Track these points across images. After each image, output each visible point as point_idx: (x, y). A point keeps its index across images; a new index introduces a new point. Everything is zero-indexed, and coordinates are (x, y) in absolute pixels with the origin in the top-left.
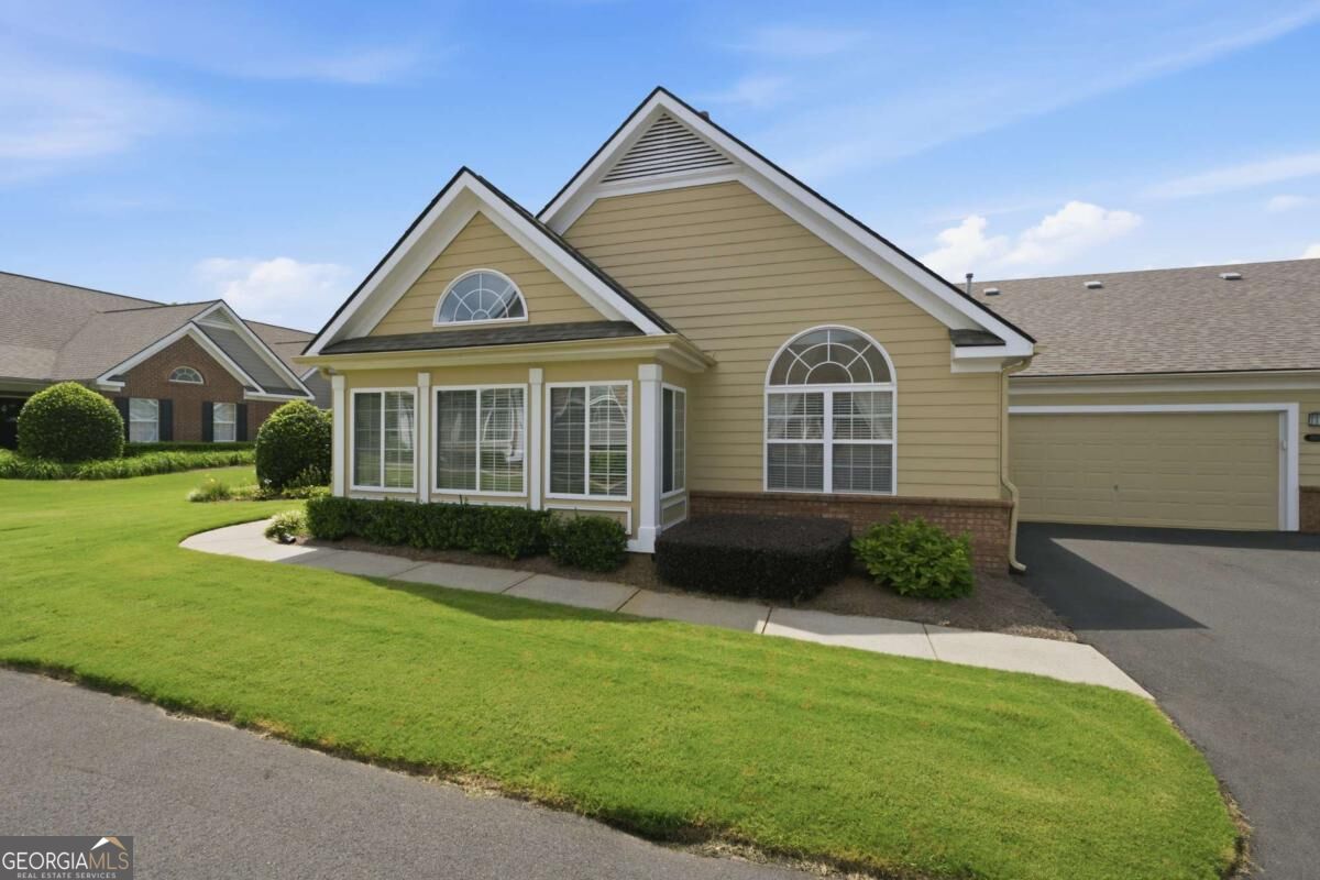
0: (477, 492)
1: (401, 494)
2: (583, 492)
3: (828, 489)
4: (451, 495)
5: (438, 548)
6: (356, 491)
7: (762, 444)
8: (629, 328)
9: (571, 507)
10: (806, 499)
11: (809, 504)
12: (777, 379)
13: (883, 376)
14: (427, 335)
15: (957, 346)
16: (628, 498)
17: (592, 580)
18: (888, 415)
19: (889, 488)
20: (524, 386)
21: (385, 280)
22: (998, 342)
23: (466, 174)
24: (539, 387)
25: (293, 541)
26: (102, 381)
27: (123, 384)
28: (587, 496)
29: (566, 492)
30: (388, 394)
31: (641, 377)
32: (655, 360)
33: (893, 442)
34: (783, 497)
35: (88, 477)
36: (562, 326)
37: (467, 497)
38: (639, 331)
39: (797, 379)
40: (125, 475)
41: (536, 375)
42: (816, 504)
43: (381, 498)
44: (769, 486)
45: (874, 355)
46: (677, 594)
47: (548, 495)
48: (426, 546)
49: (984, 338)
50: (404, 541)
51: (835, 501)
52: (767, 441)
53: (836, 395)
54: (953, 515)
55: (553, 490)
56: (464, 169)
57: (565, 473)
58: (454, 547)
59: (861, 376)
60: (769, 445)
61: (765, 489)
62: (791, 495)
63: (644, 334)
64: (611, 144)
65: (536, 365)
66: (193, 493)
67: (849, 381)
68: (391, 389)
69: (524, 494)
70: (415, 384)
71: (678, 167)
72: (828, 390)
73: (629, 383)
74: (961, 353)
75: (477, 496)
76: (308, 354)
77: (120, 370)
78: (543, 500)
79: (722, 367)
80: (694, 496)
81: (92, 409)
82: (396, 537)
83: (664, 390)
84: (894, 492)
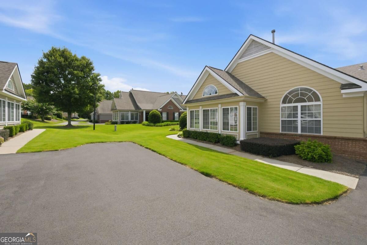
0: (210, 130)
1: (197, 130)
3: (299, 132)
4: (205, 130)
5: (202, 140)
6: (190, 129)
7: (280, 120)
8: (236, 94)
10: (292, 135)
11: (293, 136)
12: (284, 102)
13: (319, 100)
14: (201, 99)
15: (342, 89)
16: (238, 132)
17: (228, 148)
18: (319, 111)
19: (320, 133)
20: (218, 108)
21: (194, 89)
22: (358, 86)
23: (206, 67)
24: (220, 108)
25: (180, 137)
26: (159, 109)
27: (161, 110)
28: (229, 131)
29: (225, 130)
31: (240, 105)
32: (244, 101)
33: (321, 119)
34: (285, 134)
35: (157, 126)
36: (224, 95)
37: (207, 131)
38: (238, 95)
39: (290, 102)
40: (161, 126)
41: (220, 106)
42: (295, 136)
43: (194, 130)
44: (282, 131)
45: (315, 94)
46: (244, 152)
47: (222, 131)
48: (200, 140)
49: (353, 86)
50: (196, 139)
51: (301, 136)
52: (281, 119)
53: (302, 106)
54: (343, 142)
55: (223, 130)
56: (206, 66)
57: (226, 125)
58: (205, 140)
59: (310, 100)
60: (282, 120)
61: (281, 132)
62: (287, 134)
63: (239, 96)
64: (240, 50)
65: (220, 104)
66: (170, 129)
67: (306, 102)
68: (196, 110)
69: (218, 130)
70: (199, 108)
71: (257, 52)
72: (299, 105)
73: (238, 106)
74: (343, 91)
75: (209, 130)
77: (161, 107)
78: (221, 132)
79: (269, 100)
80: (261, 133)
81: (157, 114)
82: (195, 138)
83: (247, 107)
84: (322, 134)
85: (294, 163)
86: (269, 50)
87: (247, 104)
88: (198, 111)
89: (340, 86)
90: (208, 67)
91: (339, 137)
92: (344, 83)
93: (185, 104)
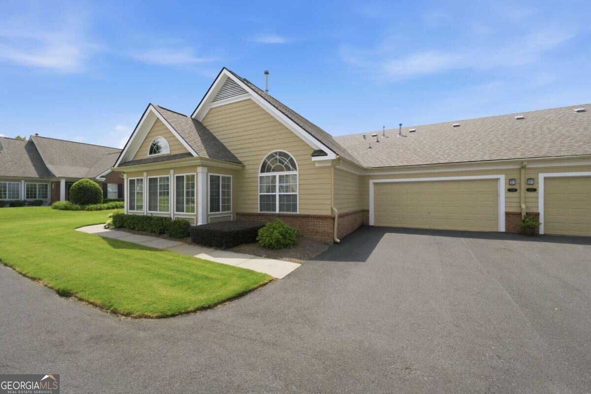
0: (158, 212)
1: (140, 212)
2: (184, 212)
3: (277, 211)
4: (151, 213)
6: (130, 212)
7: (258, 195)
9: (184, 217)
10: (271, 215)
11: (271, 217)
12: (262, 171)
13: (296, 169)
15: (313, 156)
16: (195, 213)
17: (175, 241)
18: (296, 183)
19: (296, 211)
20: (169, 176)
22: (326, 154)
24: (173, 176)
25: (109, 228)
26: (98, 178)
27: (105, 179)
29: (180, 212)
30: (137, 180)
31: (198, 172)
32: (203, 166)
33: (297, 193)
34: (263, 215)
35: (88, 210)
38: (192, 155)
39: (269, 171)
40: (100, 209)
41: (172, 171)
42: (273, 217)
44: (261, 210)
45: (292, 161)
46: (194, 245)
47: (176, 212)
48: (139, 230)
49: (321, 153)
50: (134, 229)
51: (279, 216)
52: (260, 194)
53: (281, 177)
54: (315, 221)
56: (150, 104)
57: (180, 205)
58: (145, 230)
59: (289, 169)
60: (260, 195)
61: (259, 212)
62: (266, 214)
63: (194, 156)
65: (171, 168)
66: (109, 215)
67: (284, 171)
68: (138, 178)
69: (169, 213)
70: (143, 176)
72: (277, 174)
73: (195, 174)
74: (314, 159)
75: (158, 213)
77: (104, 174)
78: (174, 215)
79: (247, 167)
80: (238, 214)
81: (91, 187)
82: (132, 227)
83: (211, 176)
84: (298, 213)
85: (249, 253)
86: (245, 97)
87: (209, 171)
88: (142, 180)
89: (312, 152)
90: (152, 105)
91: (312, 215)
92: (316, 149)
93: (118, 166)
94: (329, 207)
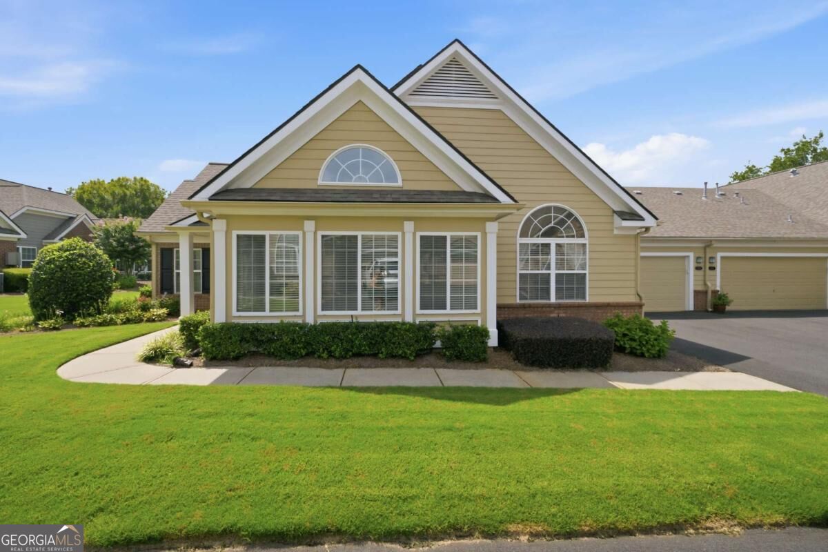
0: (361, 312)
1: (287, 316)
2: (445, 309)
3: (553, 299)
6: (239, 317)
7: (516, 274)
8: (487, 197)
9: (446, 319)
10: (543, 306)
11: (544, 309)
12: (524, 234)
13: (583, 236)
14: (316, 191)
16: (479, 311)
18: (584, 257)
19: (584, 298)
20: (399, 234)
22: (640, 218)
23: (360, 70)
24: (412, 234)
28: (448, 311)
29: (431, 309)
30: (271, 236)
31: (487, 230)
32: (496, 220)
33: (586, 272)
34: (530, 306)
36: (431, 193)
37: (357, 317)
38: (495, 200)
39: (535, 234)
41: (409, 226)
42: (548, 309)
44: (520, 299)
45: (576, 222)
47: (419, 311)
49: (634, 216)
51: (558, 307)
52: (519, 272)
53: (557, 245)
55: (422, 308)
56: (359, 66)
57: (432, 296)
59: (570, 234)
60: (520, 274)
61: (518, 301)
62: (534, 304)
63: (500, 202)
65: (410, 219)
67: (564, 237)
68: (276, 232)
69: (399, 312)
70: (302, 228)
72: (553, 241)
73: (479, 234)
74: (625, 223)
75: (362, 315)
76: (194, 199)
78: (415, 315)
84: (588, 300)
91: (613, 303)
93: (207, 200)
94: (633, 291)
